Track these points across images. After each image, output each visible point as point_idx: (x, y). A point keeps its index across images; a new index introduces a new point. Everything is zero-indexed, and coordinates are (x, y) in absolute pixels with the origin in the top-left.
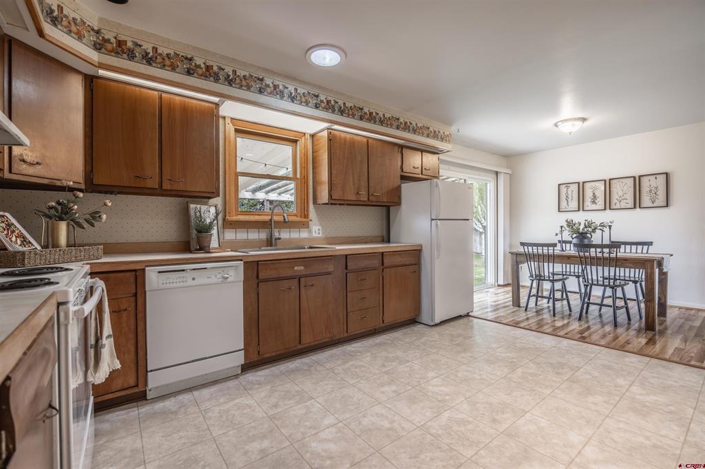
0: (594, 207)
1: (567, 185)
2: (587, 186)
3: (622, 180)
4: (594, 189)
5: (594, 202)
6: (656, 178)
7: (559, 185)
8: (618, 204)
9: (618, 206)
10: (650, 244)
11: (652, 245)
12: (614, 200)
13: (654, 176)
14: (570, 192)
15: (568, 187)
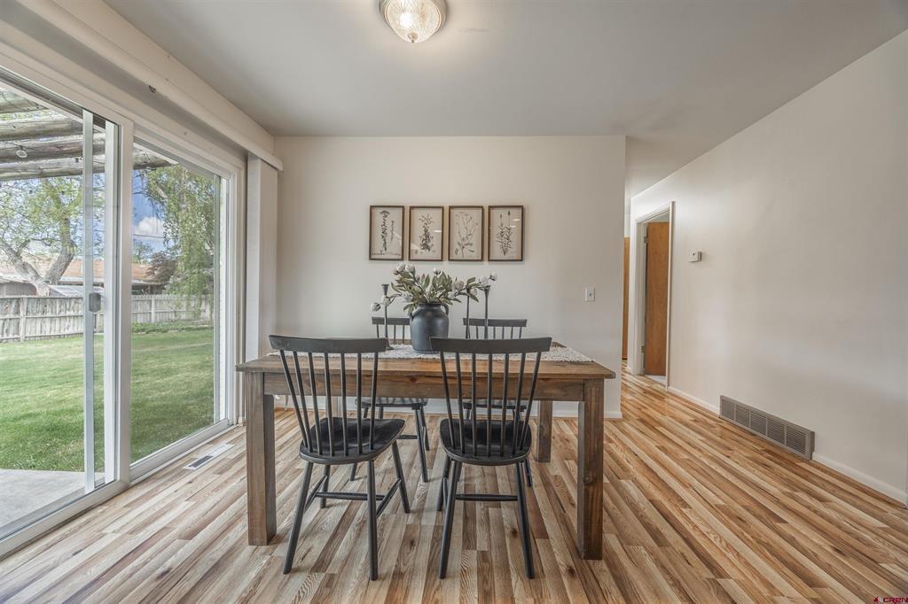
0: (426, 254)
1: (386, 208)
2: (417, 214)
3: (466, 211)
4: (427, 222)
5: (426, 247)
6: (509, 213)
7: (372, 207)
8: (460, 251)
9: (459, 256)
10: (522, 323)
11: (525, 326)
12: (455, 246)
13: (507, 210)
14: (388, 224)
15: (385, 214)
